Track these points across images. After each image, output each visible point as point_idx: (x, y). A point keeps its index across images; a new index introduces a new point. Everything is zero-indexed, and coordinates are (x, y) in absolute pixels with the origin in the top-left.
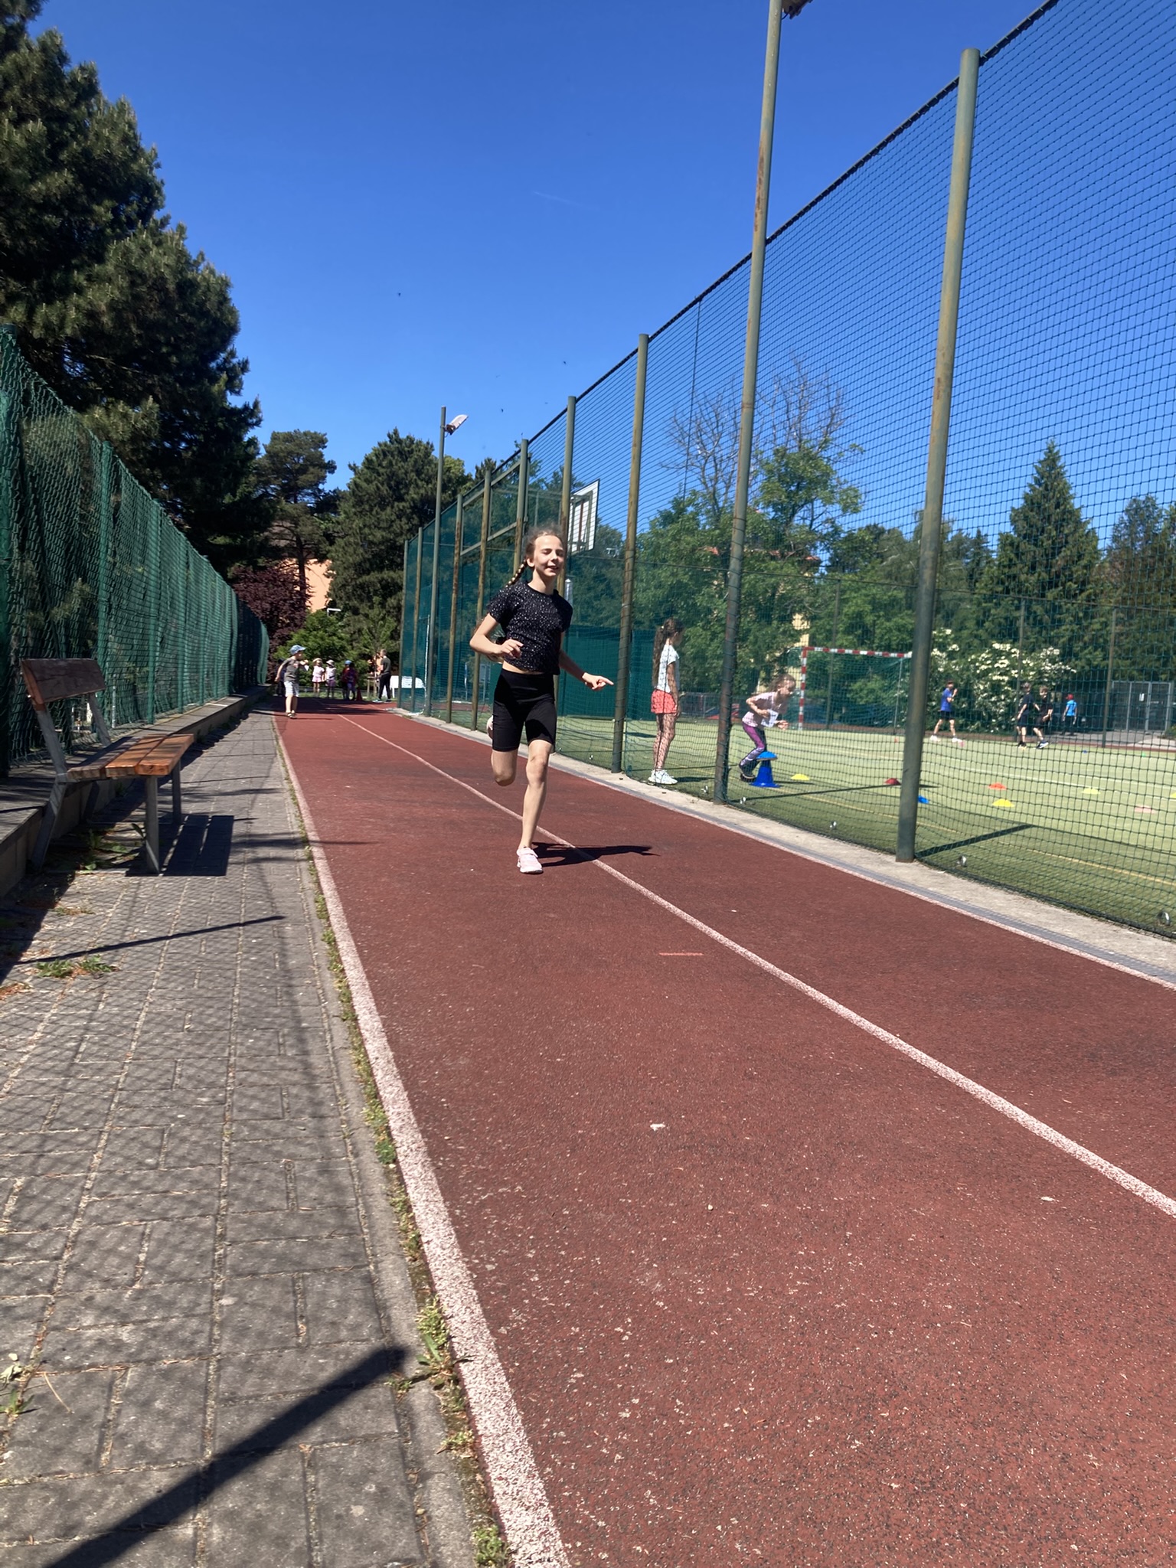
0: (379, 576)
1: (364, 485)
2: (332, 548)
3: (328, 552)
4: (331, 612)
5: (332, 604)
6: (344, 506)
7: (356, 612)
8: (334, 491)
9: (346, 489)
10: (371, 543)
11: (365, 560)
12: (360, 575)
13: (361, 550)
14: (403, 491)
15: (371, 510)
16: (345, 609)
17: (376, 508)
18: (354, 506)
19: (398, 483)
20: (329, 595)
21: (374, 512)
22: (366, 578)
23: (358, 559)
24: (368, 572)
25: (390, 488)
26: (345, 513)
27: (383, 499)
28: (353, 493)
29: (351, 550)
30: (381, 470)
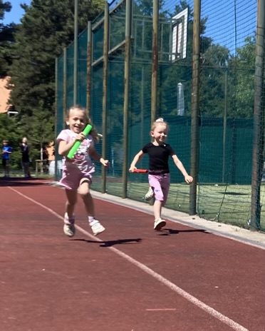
0: (46, 86)
1: (33, 19)
2: (10, 67)
3: (8, 70)
4: (11, 115)
5: (12, 109)
6: (18, 35)
7: (30, 114)
8: (11, 25)
9: (20, 23)
10: (39, 62)
11: (36, 75)
12: (32, 86)
13: (32, 68)
14: (62, 23)
15: (39, 38)
16: (23, 112)
17: (43, 37)
18: (25, 36)
19: (58, 17)
20: (9, 102)
21: (41, 40)
22: (37, 88)
23: (30, 74)
24: (38, 83)
25: (53, 21)
26: (20, 40)
27: (47, 29)
28: (25, 26)
29: (24, 67)
30: (45, 8)
